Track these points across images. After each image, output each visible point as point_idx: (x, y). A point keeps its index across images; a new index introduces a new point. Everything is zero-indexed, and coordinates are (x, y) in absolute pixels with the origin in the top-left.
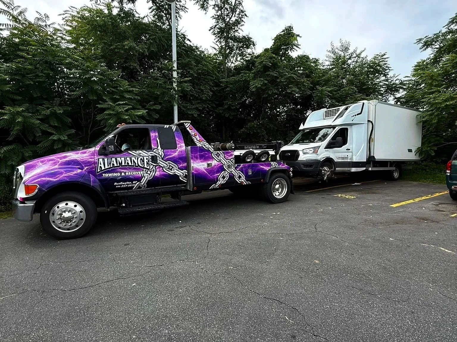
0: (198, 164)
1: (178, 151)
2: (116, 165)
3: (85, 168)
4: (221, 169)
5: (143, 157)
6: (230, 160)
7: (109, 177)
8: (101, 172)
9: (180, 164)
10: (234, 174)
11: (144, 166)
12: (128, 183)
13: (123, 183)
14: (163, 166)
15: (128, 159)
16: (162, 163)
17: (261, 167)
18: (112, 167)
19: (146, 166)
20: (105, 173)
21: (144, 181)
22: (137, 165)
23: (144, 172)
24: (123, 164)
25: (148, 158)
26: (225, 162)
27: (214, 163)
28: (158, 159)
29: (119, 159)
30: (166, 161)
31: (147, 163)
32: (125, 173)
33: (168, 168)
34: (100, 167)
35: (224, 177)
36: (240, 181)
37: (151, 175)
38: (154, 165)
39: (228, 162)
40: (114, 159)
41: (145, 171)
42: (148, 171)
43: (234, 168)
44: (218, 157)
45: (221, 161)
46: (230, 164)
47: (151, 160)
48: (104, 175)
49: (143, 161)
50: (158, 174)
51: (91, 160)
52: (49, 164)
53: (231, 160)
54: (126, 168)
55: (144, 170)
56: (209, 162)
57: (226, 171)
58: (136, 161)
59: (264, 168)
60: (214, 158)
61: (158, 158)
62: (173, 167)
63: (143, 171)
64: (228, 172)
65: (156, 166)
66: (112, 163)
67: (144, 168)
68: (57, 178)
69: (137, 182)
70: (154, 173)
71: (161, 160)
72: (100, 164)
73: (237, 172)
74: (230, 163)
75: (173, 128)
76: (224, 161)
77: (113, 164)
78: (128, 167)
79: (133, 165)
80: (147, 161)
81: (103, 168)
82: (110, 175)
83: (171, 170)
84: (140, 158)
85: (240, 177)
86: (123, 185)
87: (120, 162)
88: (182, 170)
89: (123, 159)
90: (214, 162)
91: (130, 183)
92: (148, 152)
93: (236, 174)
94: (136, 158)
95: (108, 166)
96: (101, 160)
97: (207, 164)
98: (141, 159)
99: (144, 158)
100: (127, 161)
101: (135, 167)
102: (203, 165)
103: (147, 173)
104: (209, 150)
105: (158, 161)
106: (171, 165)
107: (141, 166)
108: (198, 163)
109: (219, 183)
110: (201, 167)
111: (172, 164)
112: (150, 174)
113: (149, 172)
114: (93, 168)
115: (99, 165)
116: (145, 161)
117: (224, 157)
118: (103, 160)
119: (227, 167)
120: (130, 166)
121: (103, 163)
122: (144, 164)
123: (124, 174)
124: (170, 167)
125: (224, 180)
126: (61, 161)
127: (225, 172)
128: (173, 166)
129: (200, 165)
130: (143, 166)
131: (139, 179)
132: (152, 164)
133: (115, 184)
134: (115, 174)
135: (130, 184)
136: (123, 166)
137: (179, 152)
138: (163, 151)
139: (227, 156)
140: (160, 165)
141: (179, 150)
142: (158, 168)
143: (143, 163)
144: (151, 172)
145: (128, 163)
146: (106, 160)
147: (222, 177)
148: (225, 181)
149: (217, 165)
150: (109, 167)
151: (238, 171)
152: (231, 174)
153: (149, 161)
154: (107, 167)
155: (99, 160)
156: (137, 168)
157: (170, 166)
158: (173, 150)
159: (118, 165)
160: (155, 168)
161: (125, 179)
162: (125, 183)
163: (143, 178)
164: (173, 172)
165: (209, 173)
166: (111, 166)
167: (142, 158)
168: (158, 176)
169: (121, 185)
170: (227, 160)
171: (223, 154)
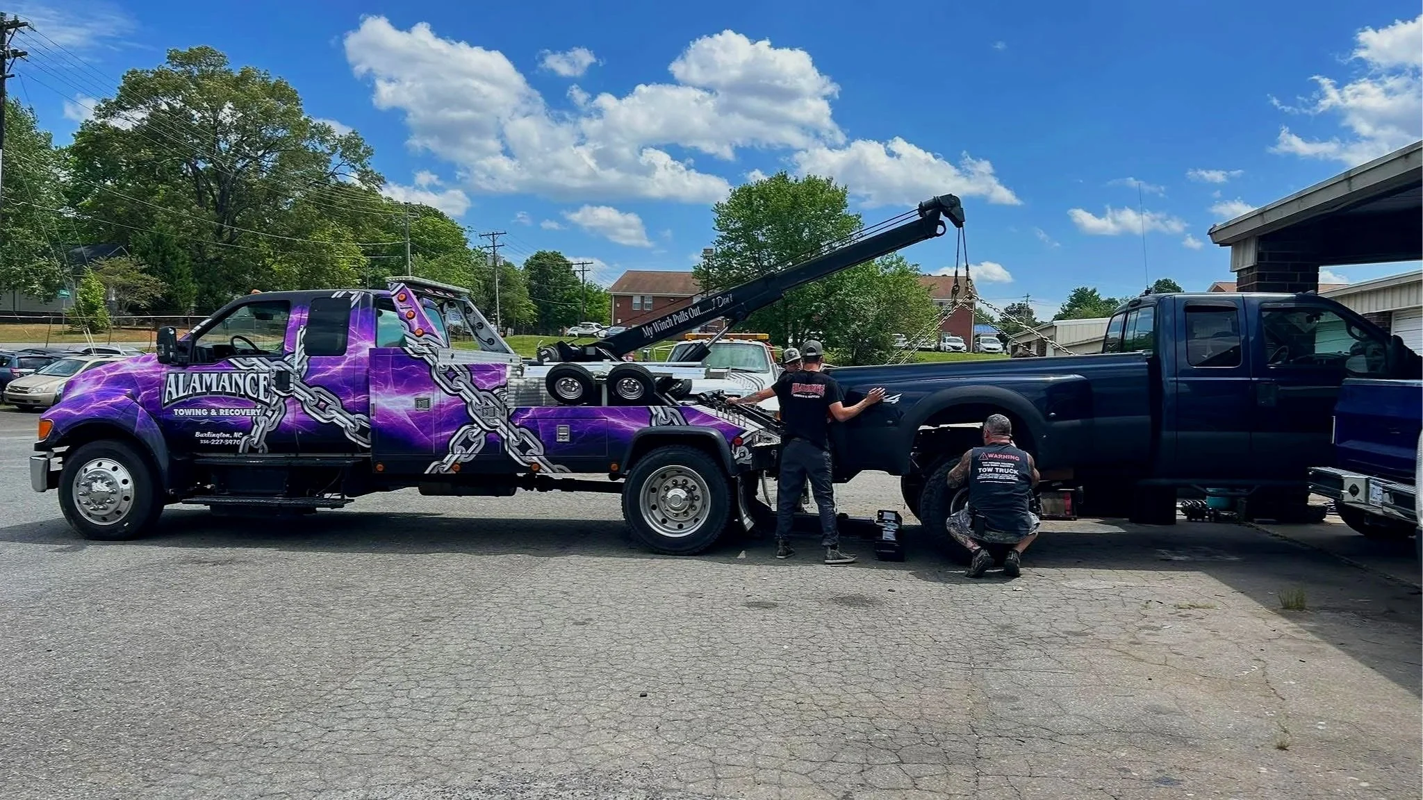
0: (390, 400)
1: (346, 361)
2: (199, 390)
3: (143, 393)
4: (460, 417)
5: (257, 373)
6: (491, 391)
7: (185, 416)
8: (171, 405)
9: (348, 395)
10: (505, 437)
11: (258, 396)
12: (224, 435)
13: (214, 435)
14: (302, 399)
15: (225, 376)
16: (301, 394)
17: (611, 419)
18: (191, 395)
19: (262, 398)
20: (179, 406)
21: (257, 433)
22: (242, 393)
23: (258, 411)
24: (214, 389)
25: (267, 375)
26: (474, 397)
27: (437, 397)
28: (291, 380)
29: (206, 376)
30: (311, 387)
31: (266, 390)
32: (217, 410)
33: (316, 406)
34: (170, 393)
35: (467, 443)
36: (527, 459)
37: (272, 419)
38: (280, 396)
39: (483, 400)
40: (196, 376)
41: (261, 408)
42: (266, 410)
43: (505, 418)
44: (452, 381)
45: (461, 393)
46: (491, 404)
47: (274, 382)
48: (176, 410)
49: (257, 385)
50: (289, 418)
51: (154, 376)
52: (91, 382)
53: (495, 392)
54: (218, 398)
55: (259, 406)
56: (422, 396)
57: (475, 425)
58: (241, 383)
59: (623, 423)
60: (439, 385)
61: (292, 377)
62: (328, 404)
63: (256, 408)
64: (483, 429)
65: (285, 398)
66: (192, 384)
67: (257, 400)
68: (82, 410)
69: (243, 436)
70: (281, 416)
71: (298, 382)
72: (170, 386)
73: (517, 431)
74: (489, 402)
75: (352, 299)
76: (468, 395)
77: (194, 388)
78: (223, 397)
79: (234, 391)
80: (266, 383)
81: (175, 397)
82: (188, 412)
83: (323, 410)
84: (249, 377)
85: (524, 447)
86: (215, 438)
87: (208, 384)
88: (352, 414)
89: (214, 376)
90: (437, 394)
91: (228, 435)
92: (272, 361)
93: (512, 436)
94: (243, 375)
95: (184, 392)
96: (172, 377)
97: (417, 400)
98: (253, 378)
99: (258, 377)
100: (222, 383)
101: (237, 397)
102: (404, 402)
103: (264, 415)
104: (423, 359)
105: (291, 385)
106: (322, 397)
107: (251, 394)
108: (390, 394)
109: (450, 459)
110: (397, 407)
111: (327, 397)
112: (270, 418)
113: (269, 413)
114: (155, 394)
115: (168, 389)
116: (262, 383)
117: (471, 382)
118: (177, 377)
119: (479, 413)
120: (228, 394)
121: (176, 385)
122: (258, 390)
123: (215, 414)
124: (321, 403)
125: (469, 451)
126: (107, 375)
127: (473, 428)
128: (329, 401)
129: (395, 403)
130: (255, 396)
131: (246, 428)
132: (276, 393)
133: (198, 434)
134: (198, 412)
135: (229, 439)
136: (214, 393)
137: (348, 364)
138: (307, 361)
139: (483, 378)
140: (296, 395)
141: (349, 357)
142: (290, 404)
143: (256, 388)
144: (274, 411)
145: (224, 387)
146: (181, 376)
147: (459, 442)
148: (473, 457)
149: (447, 406)
150: (186, 394)
151: (517, 427)
152: (494, 435)
153: (269, 385)
154: (181, 394)
155: (168, 377)
156: (242, 399)
157: (321, 400)
158: (332, 358)
159: (204, 390)
160: (284, 402)
161: (218, 425)
162: (218, 436)
163: (256, 427)
164: (328, 416)
165: (421, 428)
166: (190, 393)
167: (255, 376)
168: (289, 424)
169: (210, 439)
170: (480, 391)
171: (468, 373)
